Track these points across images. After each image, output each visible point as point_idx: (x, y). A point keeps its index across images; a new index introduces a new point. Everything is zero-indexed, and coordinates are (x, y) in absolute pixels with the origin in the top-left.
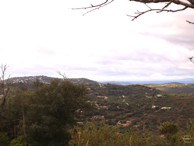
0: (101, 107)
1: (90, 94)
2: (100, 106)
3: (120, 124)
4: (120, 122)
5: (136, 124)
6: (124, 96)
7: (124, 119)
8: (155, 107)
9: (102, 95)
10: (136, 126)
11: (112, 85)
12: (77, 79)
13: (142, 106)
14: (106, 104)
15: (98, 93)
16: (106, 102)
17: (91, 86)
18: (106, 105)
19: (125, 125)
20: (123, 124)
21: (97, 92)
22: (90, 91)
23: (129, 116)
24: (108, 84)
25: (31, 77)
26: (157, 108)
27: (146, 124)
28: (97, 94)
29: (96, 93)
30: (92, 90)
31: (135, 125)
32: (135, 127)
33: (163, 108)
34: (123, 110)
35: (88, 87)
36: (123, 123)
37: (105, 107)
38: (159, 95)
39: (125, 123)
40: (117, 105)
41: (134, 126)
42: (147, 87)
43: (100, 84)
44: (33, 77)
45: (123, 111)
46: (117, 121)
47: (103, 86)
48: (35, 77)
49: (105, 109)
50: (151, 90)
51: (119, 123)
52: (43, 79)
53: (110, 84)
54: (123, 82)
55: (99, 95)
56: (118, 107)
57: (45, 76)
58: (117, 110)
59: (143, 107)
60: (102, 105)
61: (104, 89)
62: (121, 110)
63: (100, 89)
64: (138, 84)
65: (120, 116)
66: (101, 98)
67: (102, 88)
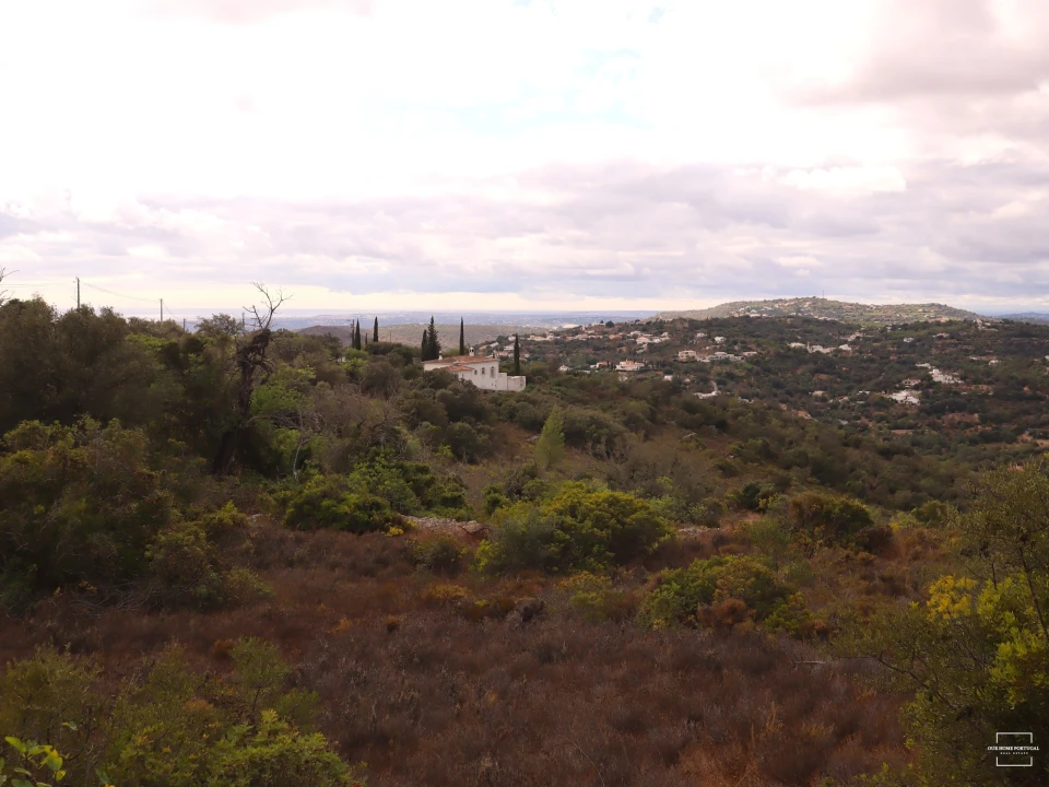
1: (948, 351)
2: (968, 384)
3: (1029, 439)
4: (1030, 434)
7: (1043, 424)
9: (984, 355)
11: (1020, 324)
12: (915, 306)
14: (986, 379)
15: (970, 348)
16: (988, 374)
17: (953, 328)
18: (989, 383)
19: (1044, 443)
20: (1039, 442)
21: (969, 344)
22: (948, 341)
24: (1006, 321)
25: (781, 300)
28: (967, 351)
29: (965, 347)
30: (952, 338)
34: (1041, 399)
35: (941, 328)
36: (1040, 437)
37: (985, 387)
40: (1024, 383)
43: (979, 321)
44: (786, 302)
45: (1043, 403)
46: (1020, 431)
47: (989, 327)
48: (791, 300)
49: (985, 395)
51: (1026, 436)
52: (815, 308)
53: (1012, 322)
55: (975, 353)
56: (1026, 389)
57: (821, 297)
58: (1022, 398)
60: (976, 382)
61: (993, 334)
62: (1035, 398)
63: (979, 334)
65: (1031, 418)
66: (978, 363)
67: (983, 331)
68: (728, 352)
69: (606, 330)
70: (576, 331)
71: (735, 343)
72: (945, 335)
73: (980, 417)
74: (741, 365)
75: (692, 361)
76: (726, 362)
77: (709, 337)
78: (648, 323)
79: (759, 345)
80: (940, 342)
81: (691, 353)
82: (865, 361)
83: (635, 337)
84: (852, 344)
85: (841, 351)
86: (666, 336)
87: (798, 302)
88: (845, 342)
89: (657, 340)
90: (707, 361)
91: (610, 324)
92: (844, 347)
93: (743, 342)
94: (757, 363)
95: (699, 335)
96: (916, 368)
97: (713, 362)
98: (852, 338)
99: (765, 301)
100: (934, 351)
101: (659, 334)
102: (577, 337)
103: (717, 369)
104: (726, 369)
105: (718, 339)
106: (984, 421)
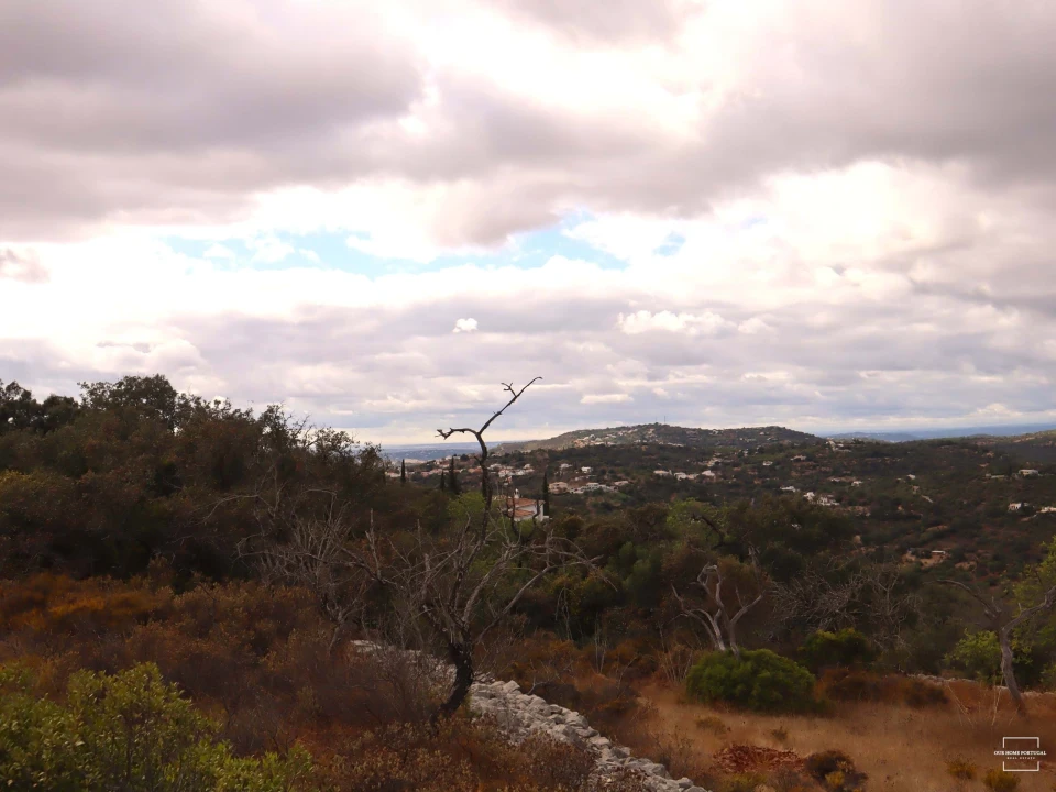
0: (850, 509)
1: (807, 473)
2: (844, 506)
3: (913, 558)
4: (913, 554)
5: (962, 559)
6: (912, 477)
7: (924, 543)
8: (1018, 506)
9: (843, 476)
10: (966, 566)
11: (869, 443)
12: (756, 429)
13: (977, 504)
14: (862, 501)
15: (828, 469)
16: (862, 495)
17: (807, 450)
18: (864, 504)
19: (929, 562)
20: (923, 561)
21: (826, 465)
22: (806, 464)
23: (940, 536)
24: (857, 442)
25: (623, 428)
26: (1025, 511)
27: (996, 558)
28: (825, 472)
29: (823, 469)
30: (808, 460)
31: (960, 561)
32: (961, 568)
33: (1045, 510)
34: (918, 518)
35: (795, 451)
36: (923, 557)
37: (861, 508)
38: (1026, 472)
39: (929, 556)
40: (897, 502)
41: (958, 566)
42: (975, 448)
43: (832, 443)
44: (628, 429)
45: (919, 522)
46: (903, 551)
47: (842, 448)
48: (634, 428)
49: (863, 516)
50: (990, 454)
51: (908, 556)
52: (659, 435)
53: (862, 443)
54: (889, 435)
55: (836, 473)
56: (900, 508)
57: (663, 424)
58: (897, 518)
59: (980, 508)
60: (851, 503)
61: (847, 455)
62: (909, 517)
63: (834, 455)
64: (947, 436)
65: (911, 537)
66: (841, 483)
67: (838, 453)
68: (600, 481)
69: (462, 463)
70: (430, 466)
71: (604, 472)
72: (802, 458)
73: (862, 538)
74: (615, 495)
75: (563, 493)
76: (600, 492)
77: (575, 468)
78: (507, 455)
79: (628, 474)
80: (799, 465)
81: (562, 485)
82: (731, 486)
83: (497, 470)
84: (712, 469)
85: (705, 477)
86: (527, 469)
87: (642, 429)
88: (706, 468)
89: (520, 473)
90: (579, 492)
91: (464, 458)
92: (708, 473)
93: (611, 472)
94: (630, 492)
95: (563, 466)
96: (782, 492)
97: (586, 493)
98: (711, 463)
99: (608, 429)
100: (794, 474)
101: (520, 466)
102: (431, 473)
103: (592, 500)
104: (602, 500)
105: (585, 469)
106: (866, 542)
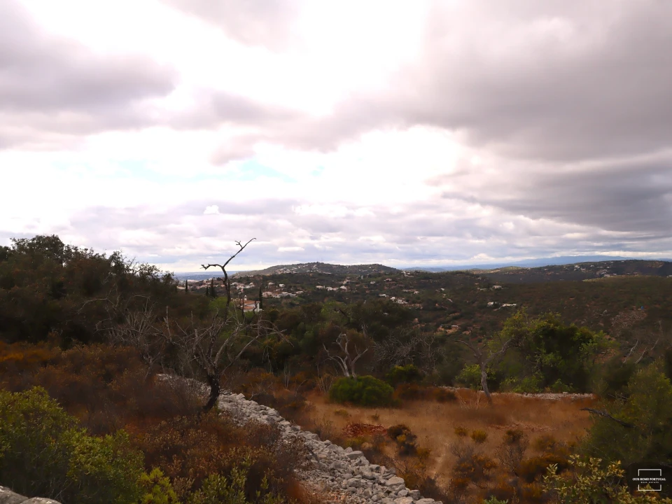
0: (413, 305)
1: (392, 288)
2: (410, 304)
3: (443, 329)
4: (443, 327)
5: (465, 329)
6: (443, 289)
7: (448, 322)
8: (492, 303)
9: (410, 289)
10: (468, 333)
11: (423, 273)
13: (473, 303)
14: (419, 301)
16: (419, 298)
17: (393, 276)
18: (419, 303)
19: (450, 331)
20: (447, 331)
21: (402, 284)
22: (391, 283)
23: (456, 318)
24: (417, 272)
25: (301, 264)
26: (495, 306)
27: (481, 329)
28: (401, 287)
29: (400, 285)
30: (393, 281)
31: (465, 330)
32: (465, 334)
33: (504, 305)
34: (445, 309)
35: (387, 276)
36: (447, 329)
37: (418, 305)
38: (496, 287)
39: (450, 328)
40: (436, 302)
41: (464, 333)
42: (473, 275)
43: (404, 272)
44: (303, 265)
45: (446, 311)
46: (438, 326)
47: (409, 275)
48: (306, 264)
49: (419, 309)
50: (480, 278)
51: (441, 328)
52: (319, 268)
53: (419, 272)
54: (432, 269)
55: (406, 288)
56: (437, 305)
57: (321, 262)
58: (436, 309)
59: (475, 305)
60: (414, 302)
61: (412, 279)
62: (442, 309)
63: (405, 278)
64: (460, 270)
65: (442, 319)
66: (409, 292)
67: (407, 277)
68: (288, 291)
69: (217, 282)
70: (201, 283)
71: (291, 287)
72: (390, 280)
73: (418, 320)
74: (296, 299)
75: (270, 297)
76: (289, 296)
77: (276, 285)
78: (241, 278)
79: (303, 288)
80: (388, 283)
81: (269, 293)
82: (354, 294)
83: (235, 285)
84: (345, 285)
85: (342, 289)
86: (252, 285)
87: (310, 265)
88: (342, 285)
89: (248, 287)
90: (278, 297)
91: (219, 279)
92: (343, 287)
93: (295, 287)
94: (304, 297)
95: (270, 283)
96: (380, 297)
97: (282, 297)
98: (345, 282)
99: (293, 265)
100: (386, 288)
101: (248, 283)
102: (201, 287)
103: (284, 301)
104: (289, 301)
105: (281, 285)
106: (420, 322)
